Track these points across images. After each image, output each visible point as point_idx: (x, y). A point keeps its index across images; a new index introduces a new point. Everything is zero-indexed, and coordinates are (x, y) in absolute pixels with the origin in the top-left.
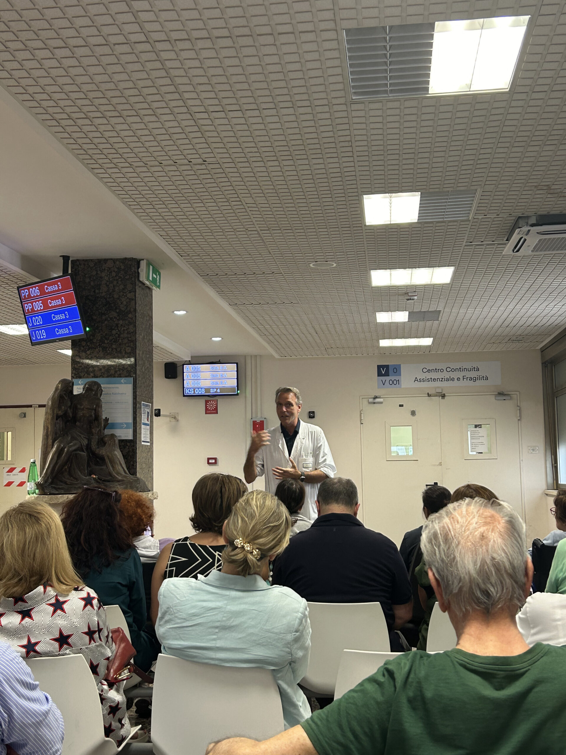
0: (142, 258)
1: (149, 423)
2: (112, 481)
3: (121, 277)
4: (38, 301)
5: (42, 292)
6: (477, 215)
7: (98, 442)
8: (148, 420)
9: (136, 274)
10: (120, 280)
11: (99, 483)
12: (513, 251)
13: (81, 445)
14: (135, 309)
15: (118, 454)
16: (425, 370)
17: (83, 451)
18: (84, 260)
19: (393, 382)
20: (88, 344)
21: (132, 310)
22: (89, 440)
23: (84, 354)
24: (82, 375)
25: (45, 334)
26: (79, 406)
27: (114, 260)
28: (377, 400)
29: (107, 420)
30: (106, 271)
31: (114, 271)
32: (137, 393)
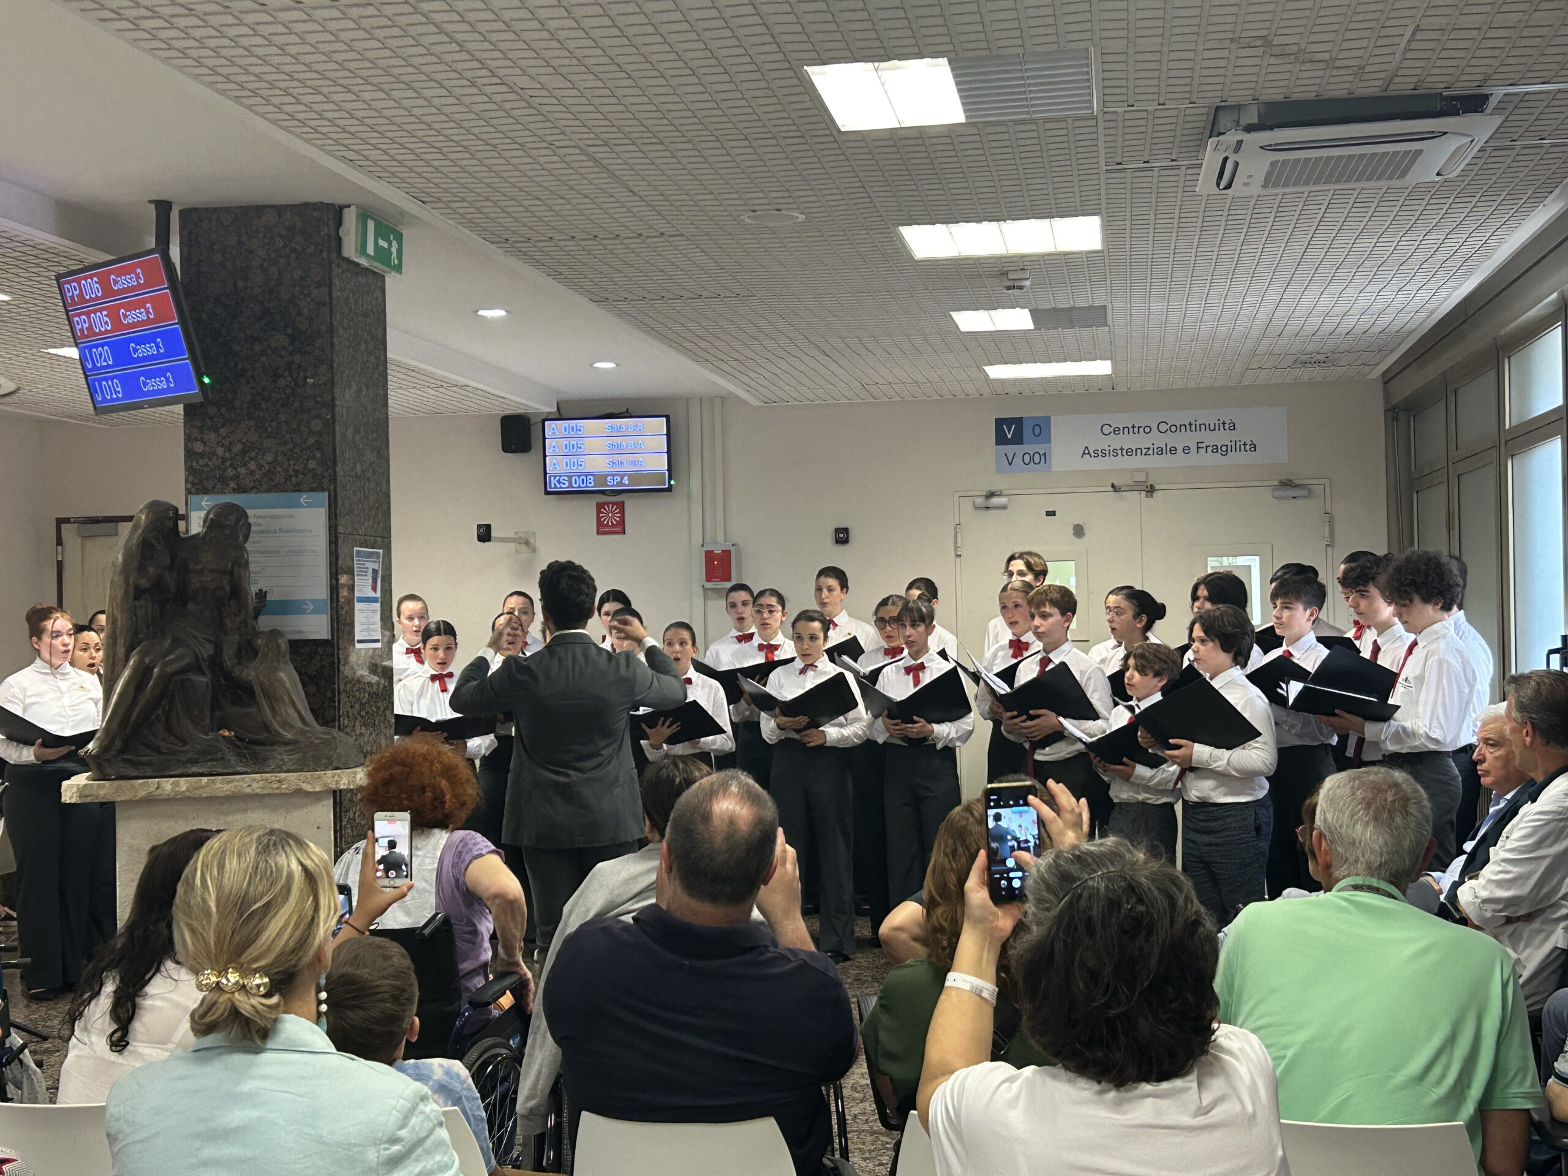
0: (347, 203)
1: (378, 594)
2: (272, 744)
3: (295, 250)
4: (101, 310)
5: (107, 291)
6: (1107, 104)
7: (240, 649)
8: (374, 589)
9: (334, 243)
10: (294, 255)
11: (239, 747)
12: (1218, 185)
13: (197, 657)
14: (332, 325)
15: (288, 677)
16: (1107, 430)
17: (203, 673)
18: (207, 209)
19: (1032, 459)
20: (223, 411)
21: (324, 328)
22: (218, 646)
23: (213, 436)
24: (210, 485)
25: (119, 389)
26: (191, 565)
27: (279, 209)
28: (995, 501)
29: (262, 595)
30: (261, 236)
31: (280, 236)
32: (341, 529)
